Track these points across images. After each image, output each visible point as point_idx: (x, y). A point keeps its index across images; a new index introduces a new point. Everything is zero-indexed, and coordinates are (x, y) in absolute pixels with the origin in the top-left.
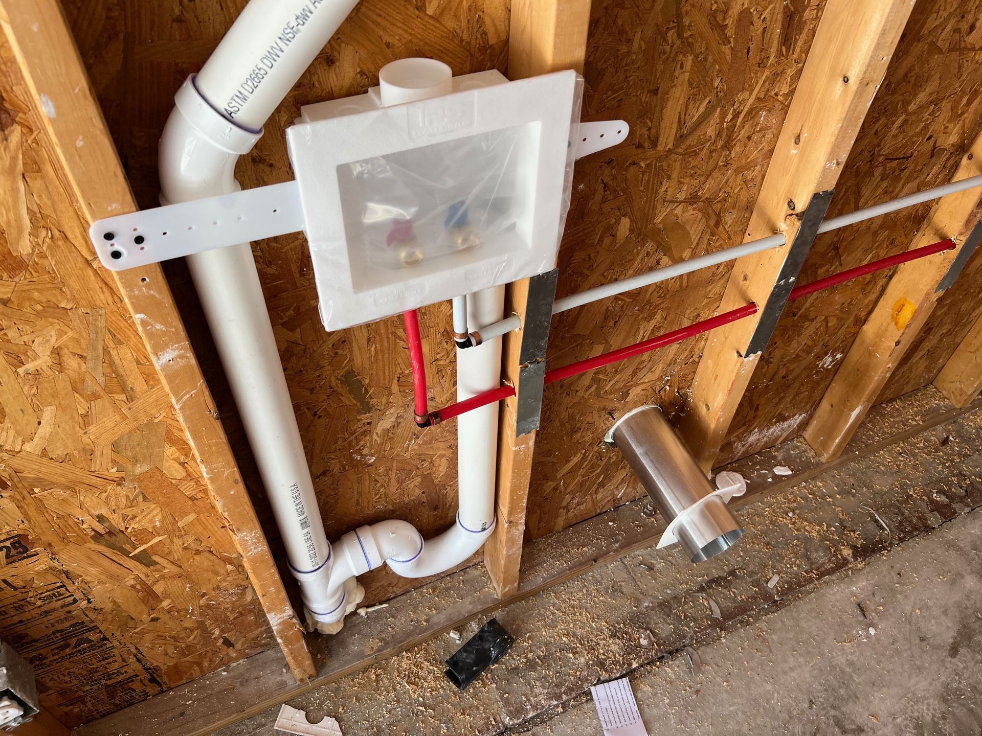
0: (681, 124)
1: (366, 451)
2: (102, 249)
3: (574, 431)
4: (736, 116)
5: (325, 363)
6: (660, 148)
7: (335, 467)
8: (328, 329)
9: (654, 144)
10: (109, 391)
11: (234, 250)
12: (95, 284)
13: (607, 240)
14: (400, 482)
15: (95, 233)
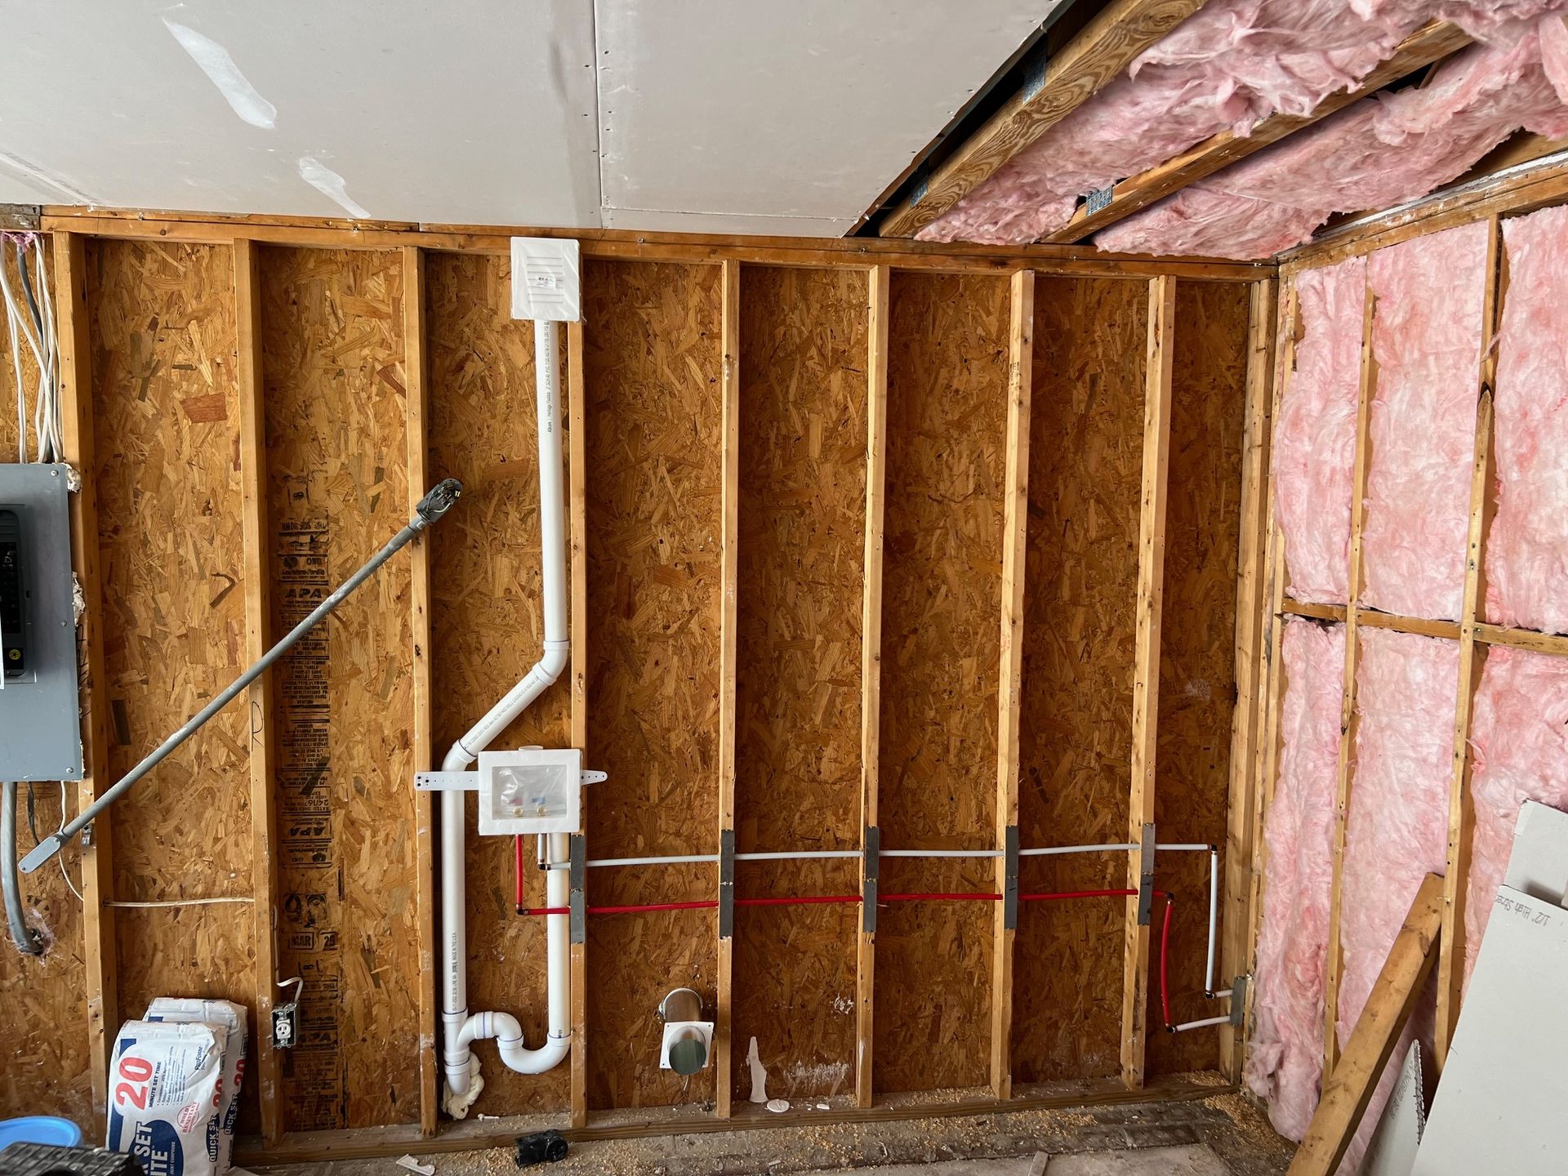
0: (660, 793)
1: (500, 949)
2: (416, 781)
3: (634, 992)
4: (690, 794)
5: (487, 877)
6: (652, 801)
7: (482, 954)
8: (482, 833)
9: (648, 799)
10: (398, 862)
11: (457, 792)
12: (410, 809)
13: (632, 846)
14: (518, 987)
15: (416, 776)
